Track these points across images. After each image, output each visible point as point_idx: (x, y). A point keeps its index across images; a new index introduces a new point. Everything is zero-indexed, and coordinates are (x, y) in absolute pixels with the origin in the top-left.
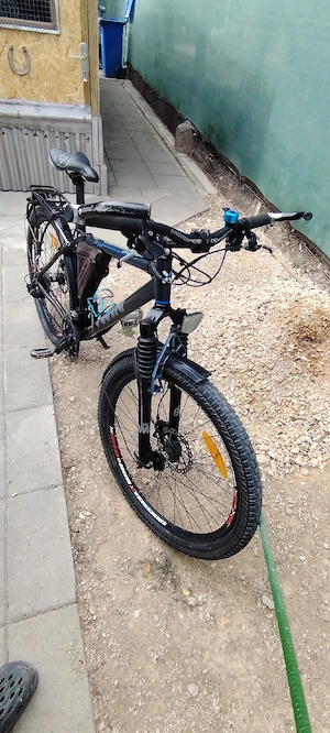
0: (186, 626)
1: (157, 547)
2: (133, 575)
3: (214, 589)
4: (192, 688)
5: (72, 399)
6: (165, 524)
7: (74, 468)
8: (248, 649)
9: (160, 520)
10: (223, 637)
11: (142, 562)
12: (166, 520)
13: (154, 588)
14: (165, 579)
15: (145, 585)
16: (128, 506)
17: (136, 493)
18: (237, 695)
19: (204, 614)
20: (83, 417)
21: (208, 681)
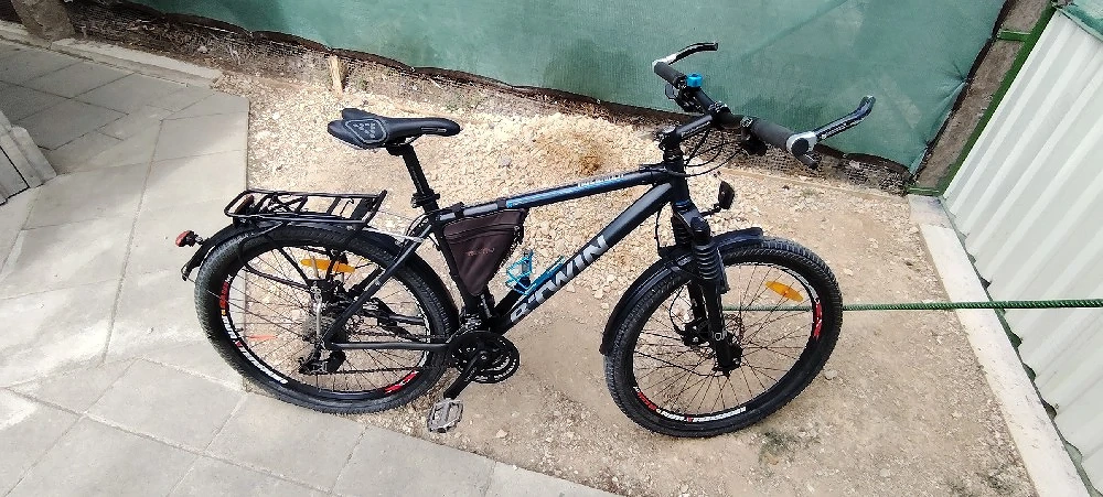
0: (832, 450)
1: (751, 435)
2: (771, 474)
3: (806, 410)
4: (885, 473)
5: (502, 434)
6: (744, 409)
7: (615, 479)
8: (862, 413)
9: (737, 412)
10: (849, 426)
11: (760, 460)
12: (742, 406)
13: (791, 460)
14: (785, 447)
15: (784, 467)
16: (693, 441)
17: (695, 420)
18: (894, 441)
19: (825, 430)
20: (539, 435)
21: (880, 459)
